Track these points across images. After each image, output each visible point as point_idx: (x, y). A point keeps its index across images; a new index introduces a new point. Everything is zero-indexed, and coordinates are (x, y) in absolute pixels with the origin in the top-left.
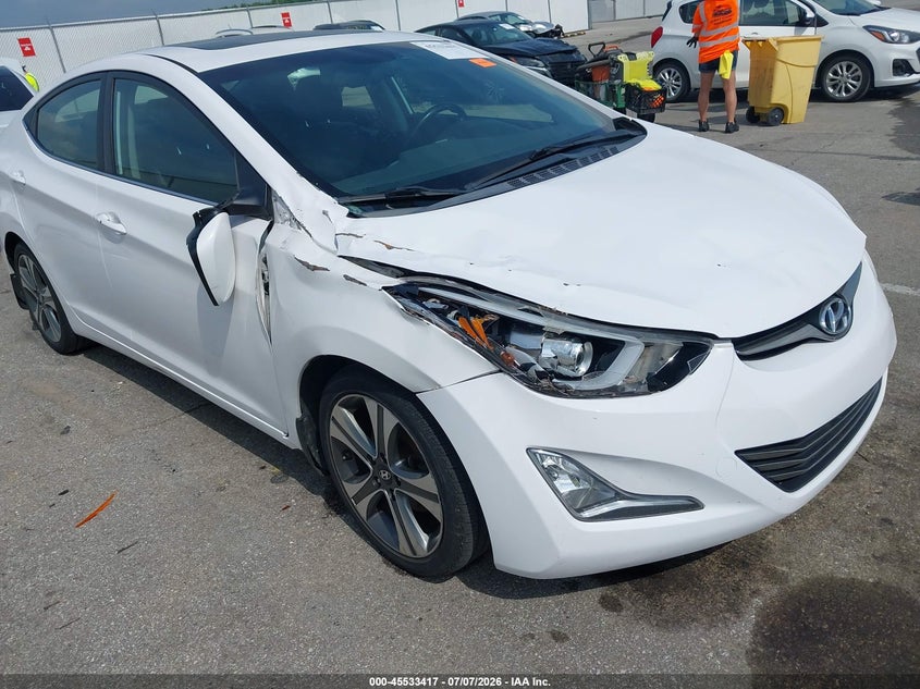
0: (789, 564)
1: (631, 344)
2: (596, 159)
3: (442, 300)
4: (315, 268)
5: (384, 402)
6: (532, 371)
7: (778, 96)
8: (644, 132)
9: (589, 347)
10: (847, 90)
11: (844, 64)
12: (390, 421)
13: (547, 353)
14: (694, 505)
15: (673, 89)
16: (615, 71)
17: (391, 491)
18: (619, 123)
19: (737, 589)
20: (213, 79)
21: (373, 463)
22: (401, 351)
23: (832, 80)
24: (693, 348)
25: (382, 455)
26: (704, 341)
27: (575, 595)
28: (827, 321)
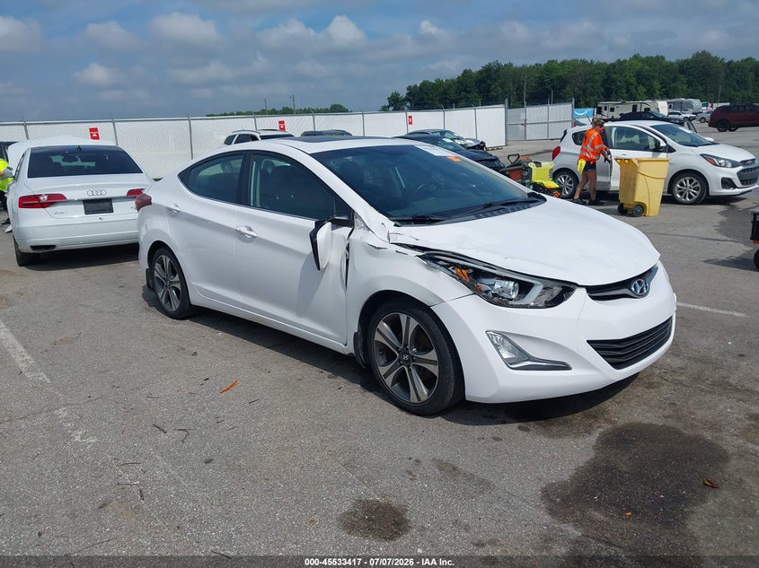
0: (618, 418)
1: (537, 285)
2: (519, 210)
3: (445, 261)
4: (379, 248)
5: (411, 314)
6: (490, 295)
7: (639, 198)
8: (545, 200)
9: (517, 285)
10: (690, 197)
11: (688, 179)
12: (414, 323)
13: (497, 286)
14: (567, 367)
15: (568, 189)
16: (526, 173)
17: (408, 366)
18: (530, 195)
19: (590, 425)
20: (318, 157)
21: (399, 352)
22: (425, 285)
23: (680, 189)
24: (566, 289)
25: (406, 345)
26: (572, 286)
27: (505, 425)
28: (635, 287)
